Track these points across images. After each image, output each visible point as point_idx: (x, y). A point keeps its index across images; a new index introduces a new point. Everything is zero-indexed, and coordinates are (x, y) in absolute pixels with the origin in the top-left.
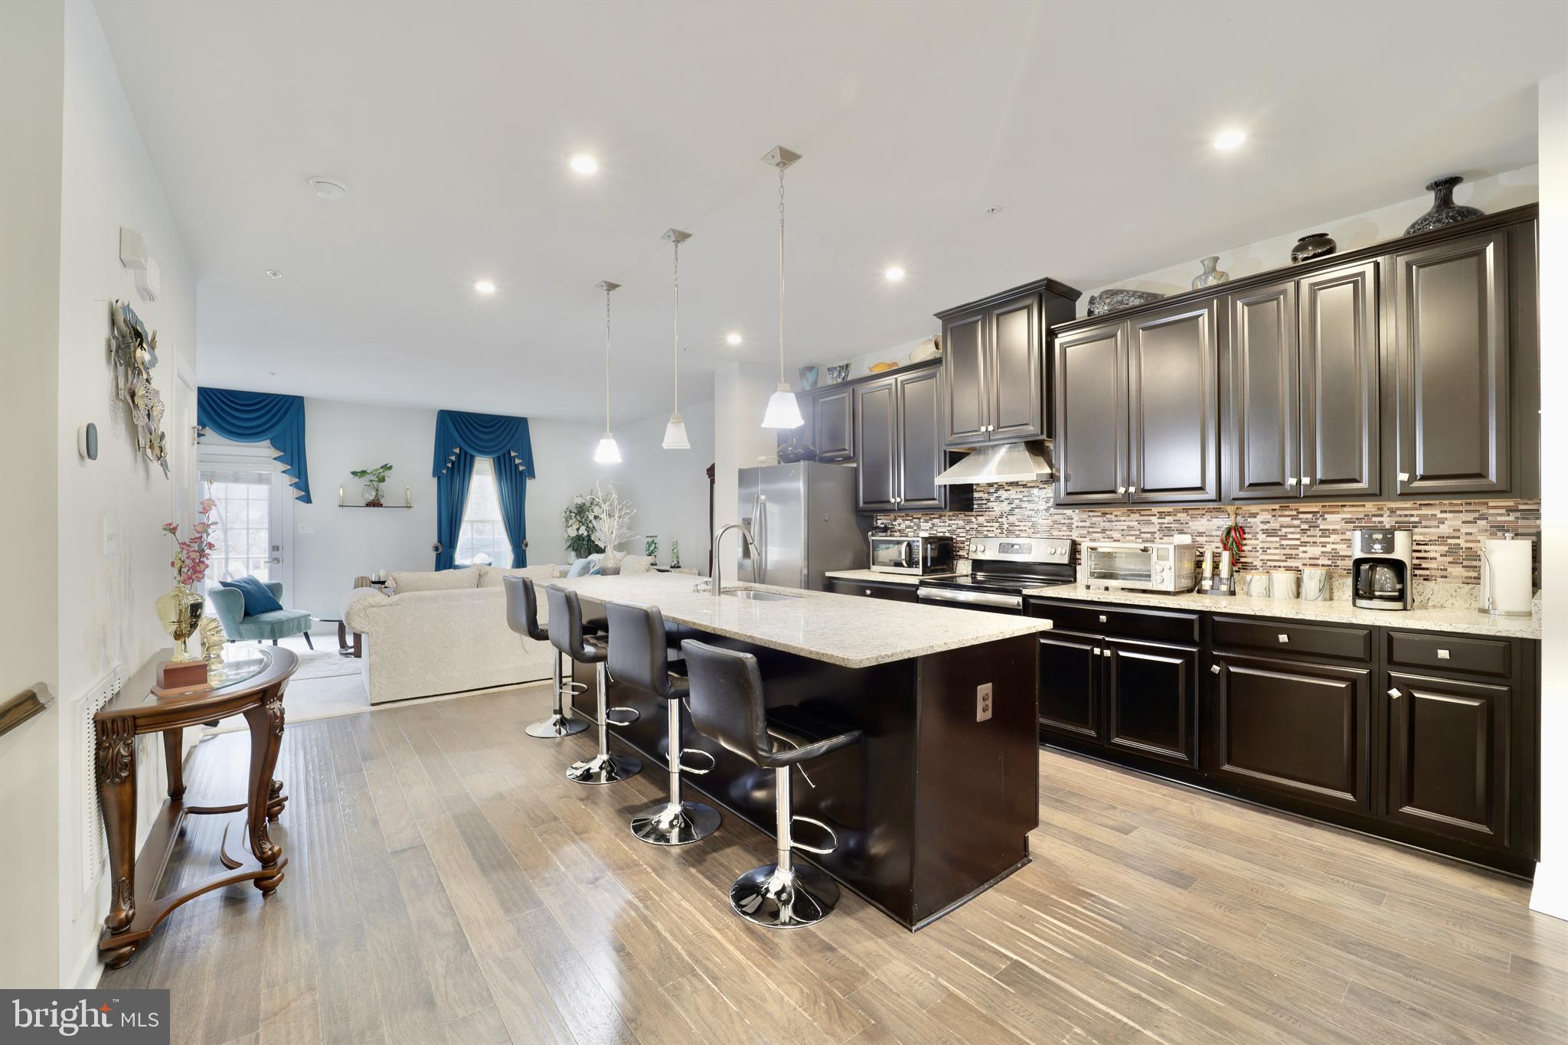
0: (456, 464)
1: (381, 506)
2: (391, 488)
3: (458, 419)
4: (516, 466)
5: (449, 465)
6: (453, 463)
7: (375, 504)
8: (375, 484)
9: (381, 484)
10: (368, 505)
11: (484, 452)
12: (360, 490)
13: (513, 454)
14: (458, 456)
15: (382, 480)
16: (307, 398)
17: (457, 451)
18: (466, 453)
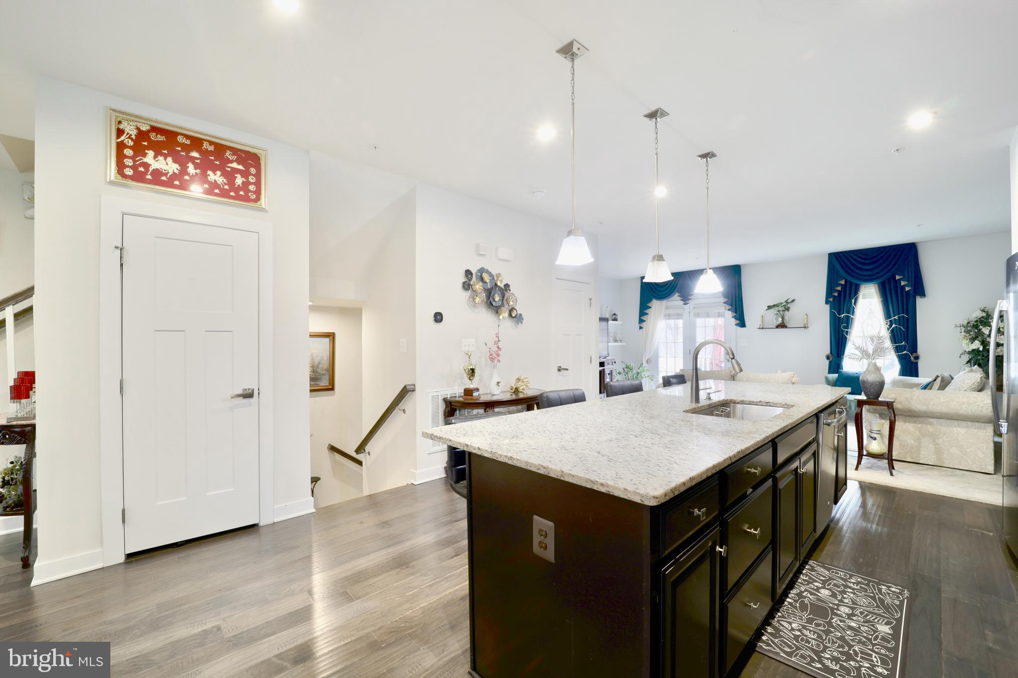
0: (842, 293)
1: (786, 327)
2: (794, 315)
3: (844, 258)
4: (903, 288)
5: (836, 294)
6: (839, 292)
7: (782, 326)
8: (782, 312)
9: (786, 312)
10: (777, 327)
11: (869, 279)
12: (772, 318)
13: (898, 277)
14: (844, 287)
15: (788, 309)
16: (742, 265)
17: (843, 282)
18: (851, 283)
